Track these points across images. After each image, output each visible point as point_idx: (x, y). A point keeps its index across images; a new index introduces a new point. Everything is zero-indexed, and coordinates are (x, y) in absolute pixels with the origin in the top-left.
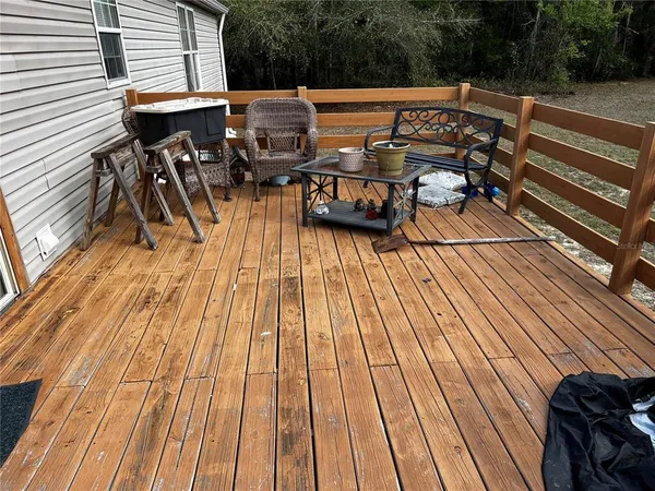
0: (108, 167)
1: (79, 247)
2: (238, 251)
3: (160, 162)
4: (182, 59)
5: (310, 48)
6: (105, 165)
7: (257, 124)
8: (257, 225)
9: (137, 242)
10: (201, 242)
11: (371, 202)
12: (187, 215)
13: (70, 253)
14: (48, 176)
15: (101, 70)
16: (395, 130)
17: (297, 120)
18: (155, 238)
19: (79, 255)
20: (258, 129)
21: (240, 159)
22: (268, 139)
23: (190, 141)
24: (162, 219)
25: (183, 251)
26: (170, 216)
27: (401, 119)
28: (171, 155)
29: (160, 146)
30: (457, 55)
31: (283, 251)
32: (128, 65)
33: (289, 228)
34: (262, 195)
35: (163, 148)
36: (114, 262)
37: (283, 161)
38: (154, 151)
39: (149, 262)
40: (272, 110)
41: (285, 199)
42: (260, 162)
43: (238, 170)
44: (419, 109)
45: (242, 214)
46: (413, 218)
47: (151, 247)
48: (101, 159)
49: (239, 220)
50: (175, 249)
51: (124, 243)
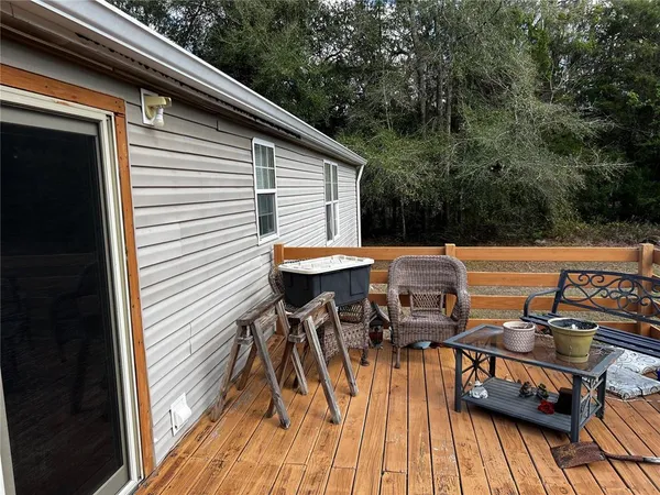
0: (251, 334)
1: (211, 416)
2: (379, 440)
3: (304, 331)
4: (324, 209)
5: (443, 192)
6: (248, 332)
7: (400, 282)
8: (399, 403)
9: (269, 415)
10: (337, 423)
11: (542, 387)
12: (321, 381)
13: (200, 424)
14: (192, 341)
15: (255, 228)
16: (559, 294)
17: (445, 278)
18: (287, 413)
19: (208, 427)
20: (401, 287)
21: (380, 318)
22: (411, 298)
23: (333, 303)
24: (296, 384)
25: (316, 436)
26: (304, 383)
27: (567, 282)
28: (314, 320)
29: (305, 313)
30: (600, 198)
31: (434, 449)
32: (278, 221)
33: (438, 411)
34: (402, 360)
35: (308, 316)
36: (243, 442)
37: (429, 326)
38: (299, 320)
39: (280, 446)
40: (417, 268)
41: (429, 367)
42: (403, 325)
43: (377, 329)
44: (592, 272)
45: (381, 385)
46: (600, 414)
47: (283, 425)
48: (245, 326)
49: (379, 393)
50: (308, 432)
51: (255, 414)
